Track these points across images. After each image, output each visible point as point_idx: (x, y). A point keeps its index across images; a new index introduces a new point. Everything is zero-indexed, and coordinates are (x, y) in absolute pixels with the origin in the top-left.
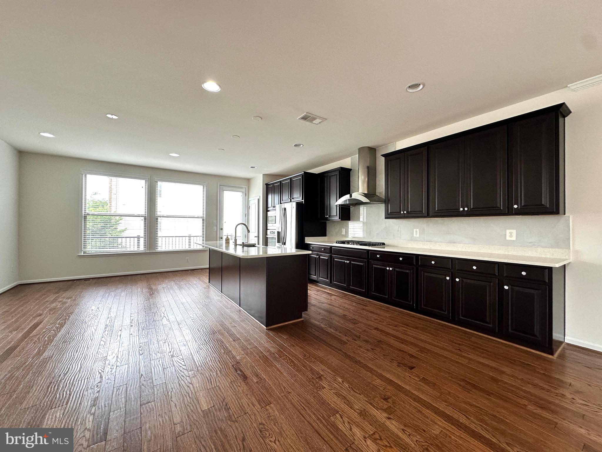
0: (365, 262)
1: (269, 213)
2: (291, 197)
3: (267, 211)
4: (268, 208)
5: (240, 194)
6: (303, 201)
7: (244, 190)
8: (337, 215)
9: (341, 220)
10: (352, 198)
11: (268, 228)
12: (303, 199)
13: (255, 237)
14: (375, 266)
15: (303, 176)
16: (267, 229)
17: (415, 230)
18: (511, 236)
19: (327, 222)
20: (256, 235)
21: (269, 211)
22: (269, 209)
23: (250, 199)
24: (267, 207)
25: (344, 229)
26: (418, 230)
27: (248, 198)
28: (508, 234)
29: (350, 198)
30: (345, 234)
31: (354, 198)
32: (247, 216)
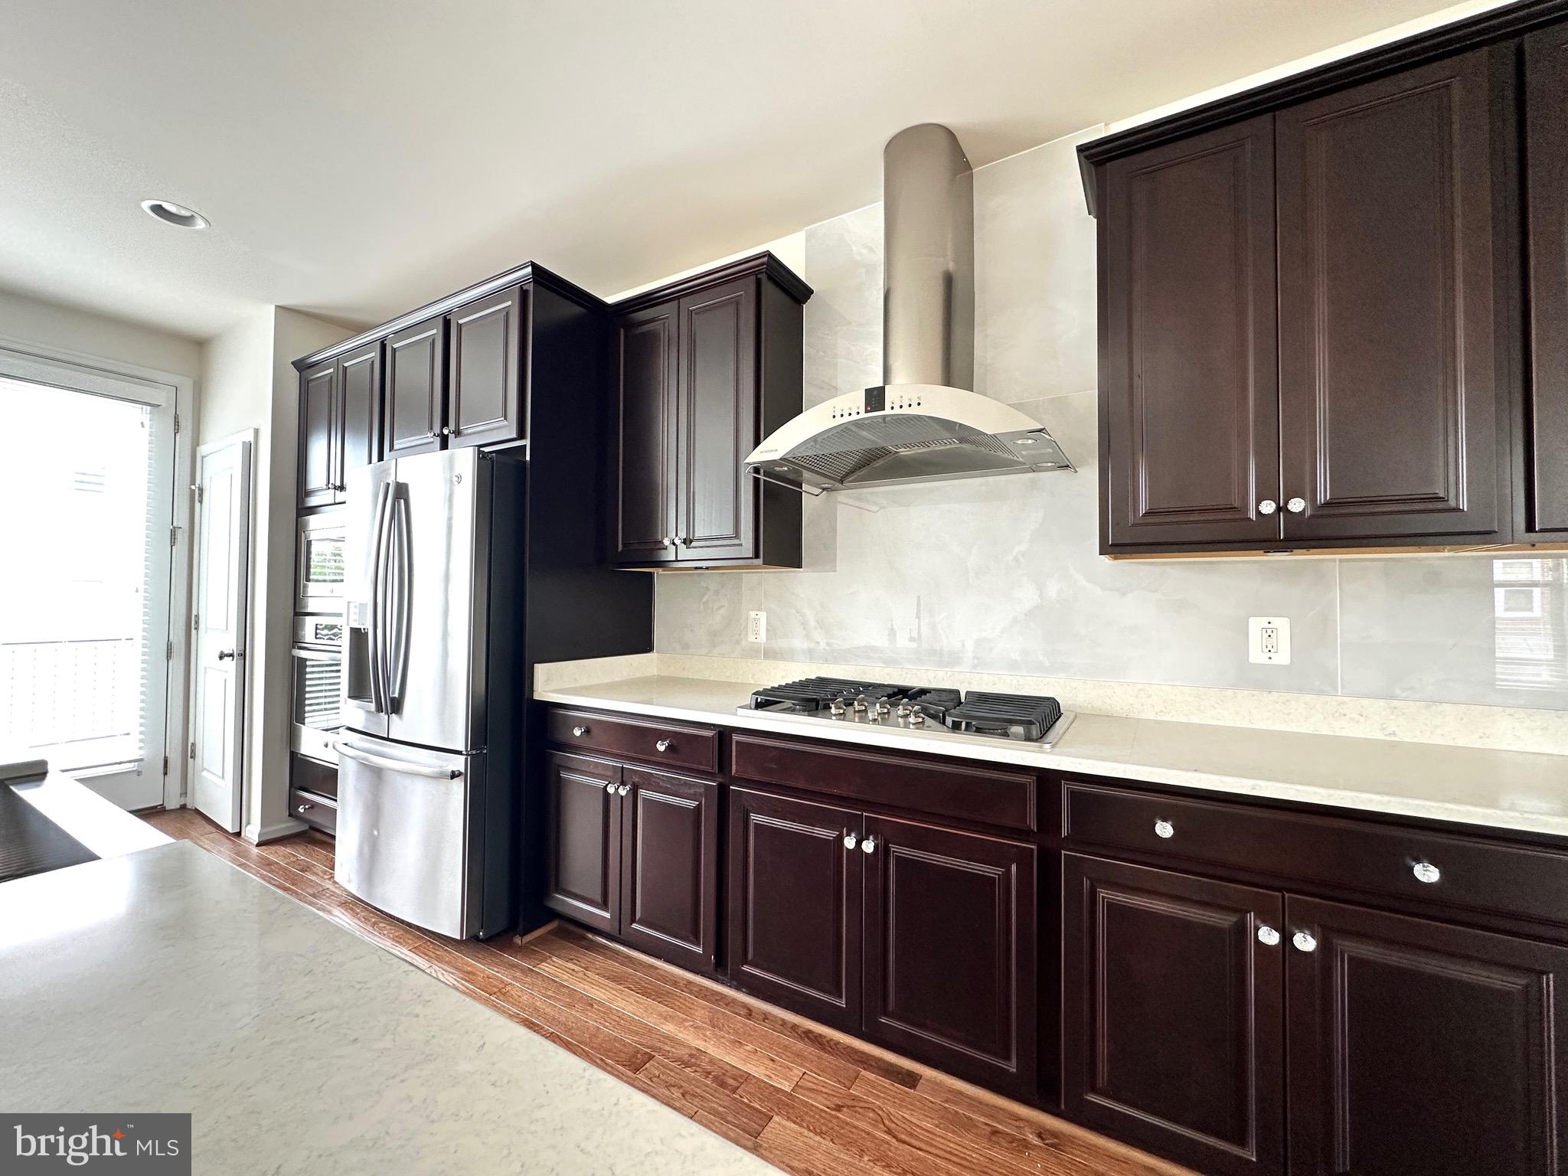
0: (1023, 858)
1: (313, 521)
2: (445, 423)
3: (305, 511)
4: (308, 494)
5: (137, 414)
6: (527, 442)
7: (162, 396)
8: (737, 535)
9: (764, 563)
10: (887, 411)
11: (312, 606)
12: (521, 435)
13: (221, 658)
14: (1121, 898)
15: (524, 294)
16: (299, 613)
17: (1256, 624)
19: (657, 572)
20: (231, 645)
21: (313, 510)
22: (313, 501)
23: (203, 450)
24: (302, 490)
25: (763, 616)
26: (1282, 624)
27: (196, 442)
29: (863, 415)
30: (765, 641)
31: (906, 411)
32: (182, 538)
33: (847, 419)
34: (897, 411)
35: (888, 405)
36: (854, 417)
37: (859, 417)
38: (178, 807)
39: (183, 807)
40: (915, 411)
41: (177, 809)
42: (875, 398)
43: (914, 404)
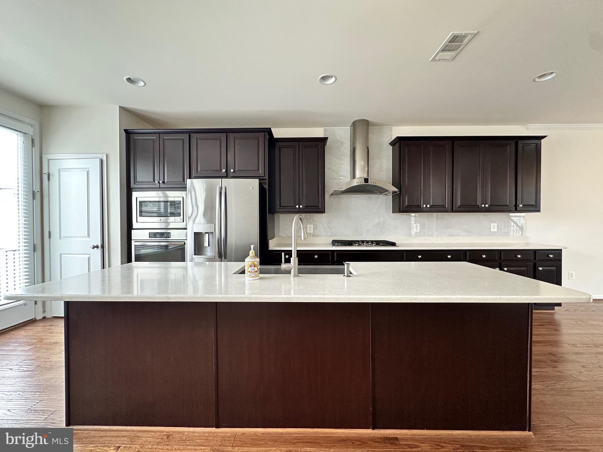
2: (227, 168)
4: (134, 183)
6: (267, 178)
15: (265, 135)
17: (415, 225)
18: (494, 228)
23: (49, 156)
24: (129, 181)
25: (312, 225)
26: (418, 225)
27: (43, 153)
28: (492, 227)
29: (364, 183)
30: (313, 232)
31: (373, 184)
32: (38, 196)
33: (360, 184)
34: (371, 184)
35: (369, 182)
36: (361, 184)
37: (362, 184)
38: (42, 318)
39: (44, 318)
40: (374, 184)
41: (41, 319)
42: (366, 180)
43: (375, 183)
